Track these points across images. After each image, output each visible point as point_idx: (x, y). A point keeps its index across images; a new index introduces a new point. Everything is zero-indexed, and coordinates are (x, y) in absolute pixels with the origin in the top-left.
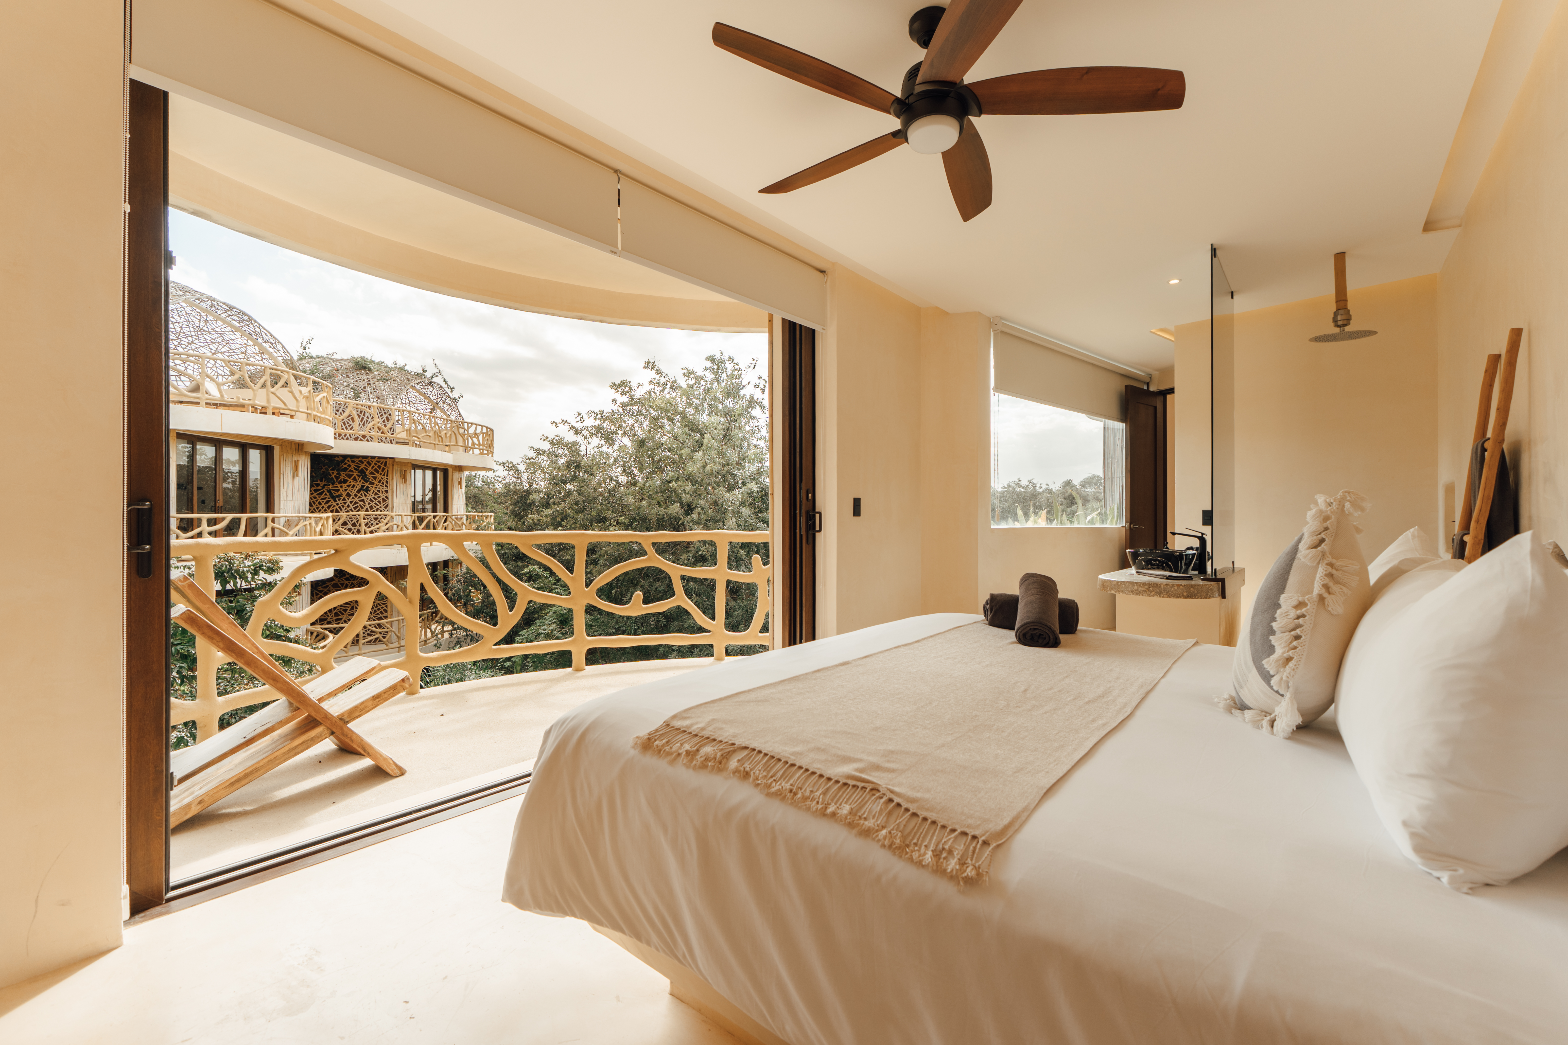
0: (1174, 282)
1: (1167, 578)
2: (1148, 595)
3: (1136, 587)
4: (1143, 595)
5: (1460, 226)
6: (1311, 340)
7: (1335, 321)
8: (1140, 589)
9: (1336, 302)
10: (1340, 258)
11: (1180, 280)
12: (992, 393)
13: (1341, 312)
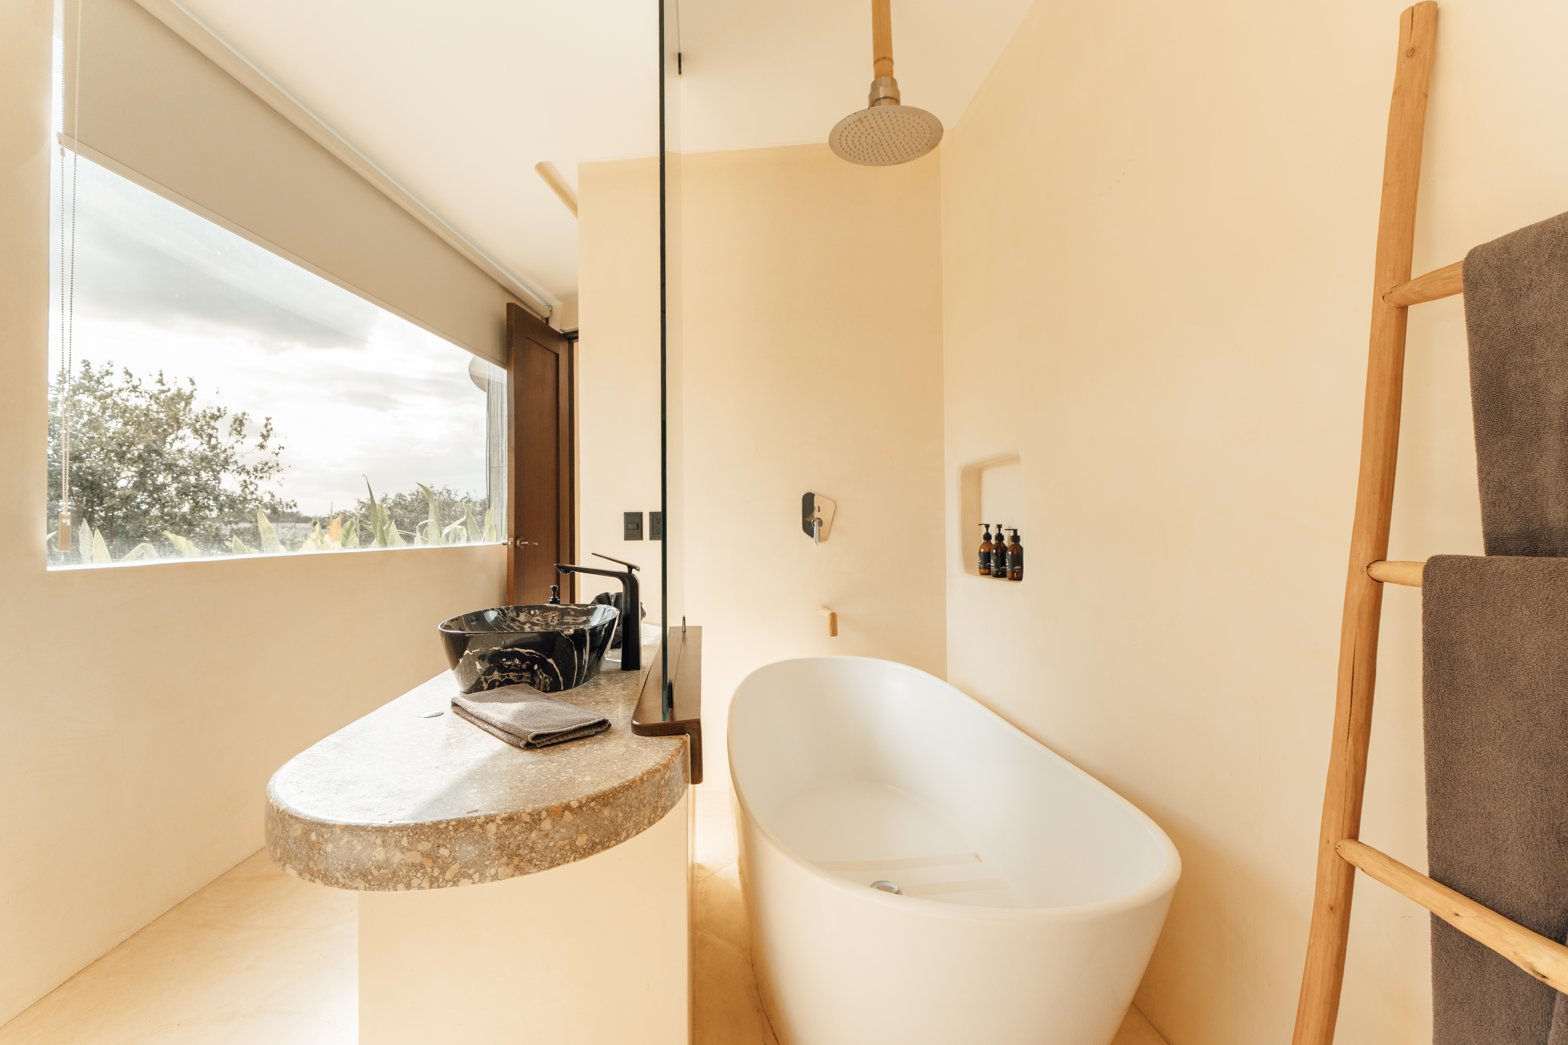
2: (434, 882)
4: (408, 886)
9: (875, 62)
13: (885, 80)
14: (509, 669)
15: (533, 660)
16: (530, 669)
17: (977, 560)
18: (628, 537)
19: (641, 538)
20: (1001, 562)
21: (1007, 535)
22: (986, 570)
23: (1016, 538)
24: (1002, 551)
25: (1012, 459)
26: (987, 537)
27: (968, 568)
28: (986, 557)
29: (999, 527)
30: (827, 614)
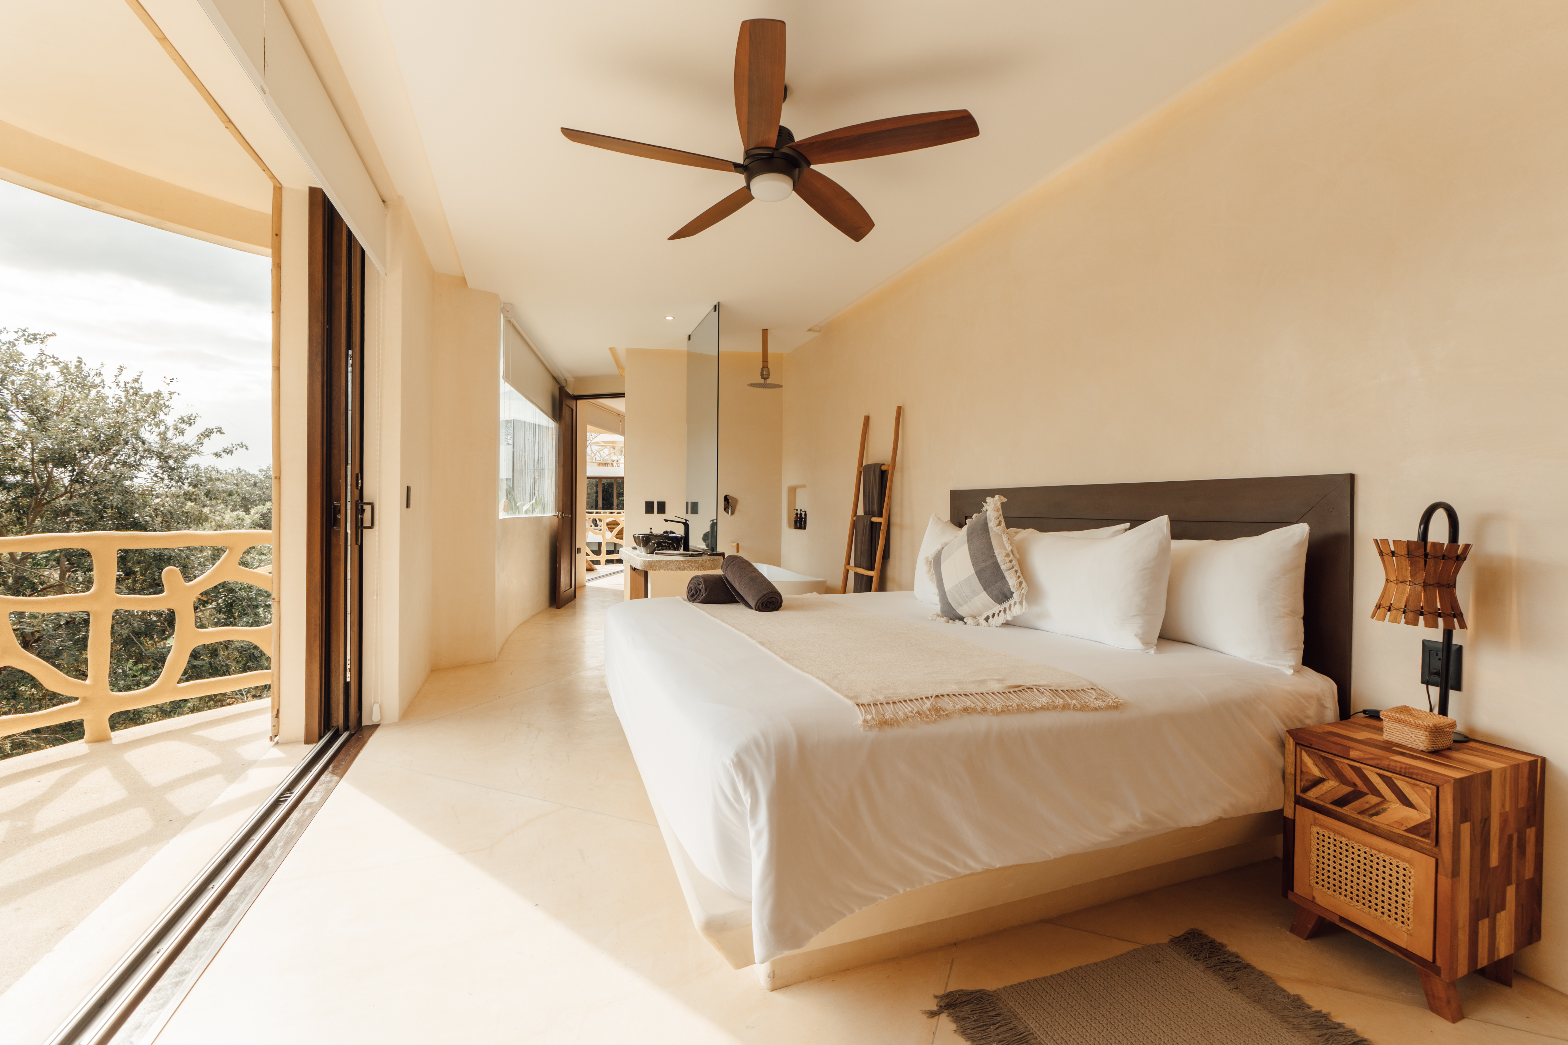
0: (669, 318)
1: (690, 556)
2: (691, 570)
3: (682, 565)
5: (819, 332)
6: (748, 385)
7: (762, 375)
8: (685, 565)
9: (763, 362)
10: (765, 332)
11: (674, 318)
12: (502, 381)
13: (766, 369)
14: (664, 546)
15: (670, 544)
16: (669, 546)
17: (793, 523)
18: (647, 512)
19: (653, 513)
20: (801, 524)
21: (803, 513)
22: (796, 527)
23: (805, 515)
24: (801, 518)
25: (804, 486)
26: (797, 514)
27: (790, 526)
28: (796, 522)
29: (801, 510)
30: (735, 544)
